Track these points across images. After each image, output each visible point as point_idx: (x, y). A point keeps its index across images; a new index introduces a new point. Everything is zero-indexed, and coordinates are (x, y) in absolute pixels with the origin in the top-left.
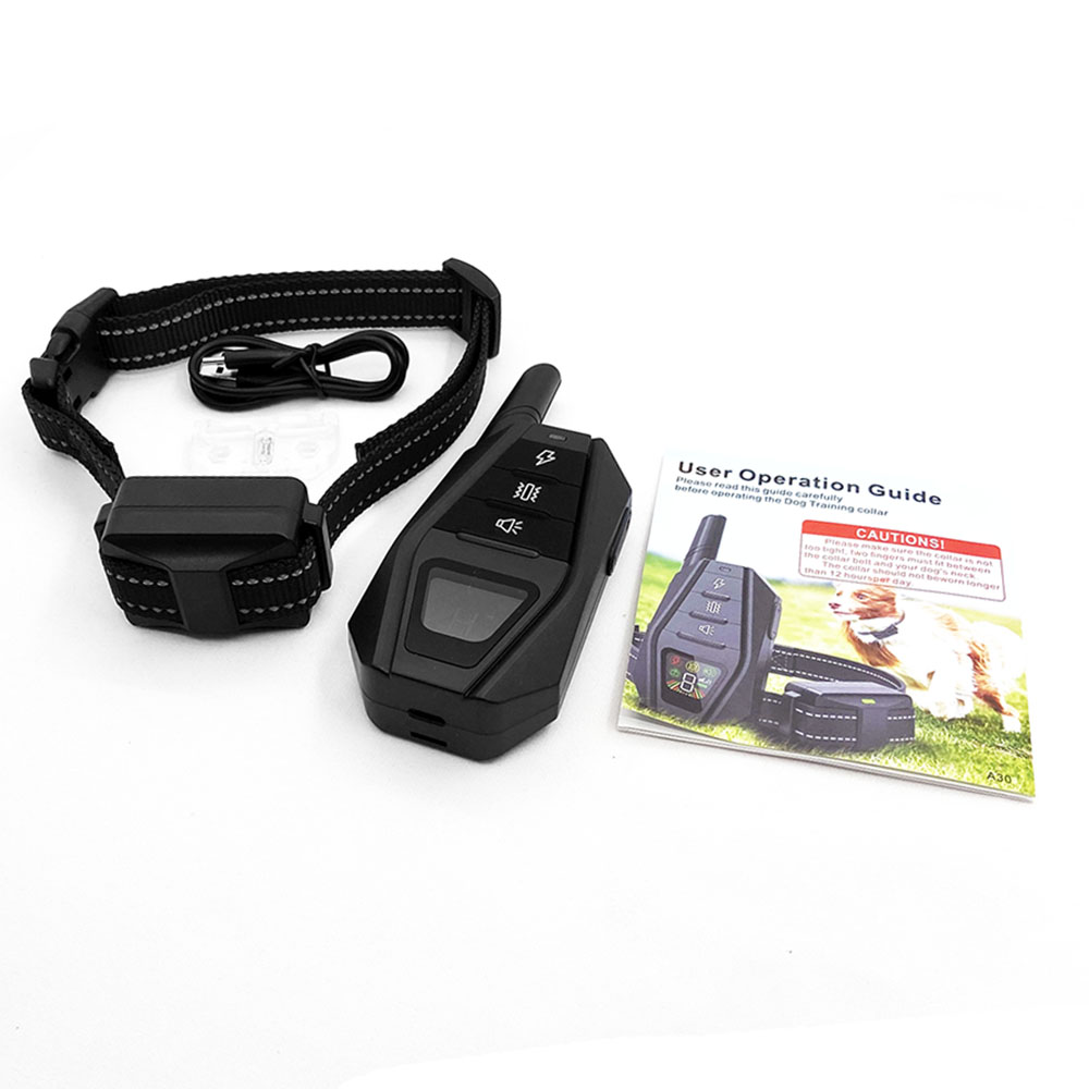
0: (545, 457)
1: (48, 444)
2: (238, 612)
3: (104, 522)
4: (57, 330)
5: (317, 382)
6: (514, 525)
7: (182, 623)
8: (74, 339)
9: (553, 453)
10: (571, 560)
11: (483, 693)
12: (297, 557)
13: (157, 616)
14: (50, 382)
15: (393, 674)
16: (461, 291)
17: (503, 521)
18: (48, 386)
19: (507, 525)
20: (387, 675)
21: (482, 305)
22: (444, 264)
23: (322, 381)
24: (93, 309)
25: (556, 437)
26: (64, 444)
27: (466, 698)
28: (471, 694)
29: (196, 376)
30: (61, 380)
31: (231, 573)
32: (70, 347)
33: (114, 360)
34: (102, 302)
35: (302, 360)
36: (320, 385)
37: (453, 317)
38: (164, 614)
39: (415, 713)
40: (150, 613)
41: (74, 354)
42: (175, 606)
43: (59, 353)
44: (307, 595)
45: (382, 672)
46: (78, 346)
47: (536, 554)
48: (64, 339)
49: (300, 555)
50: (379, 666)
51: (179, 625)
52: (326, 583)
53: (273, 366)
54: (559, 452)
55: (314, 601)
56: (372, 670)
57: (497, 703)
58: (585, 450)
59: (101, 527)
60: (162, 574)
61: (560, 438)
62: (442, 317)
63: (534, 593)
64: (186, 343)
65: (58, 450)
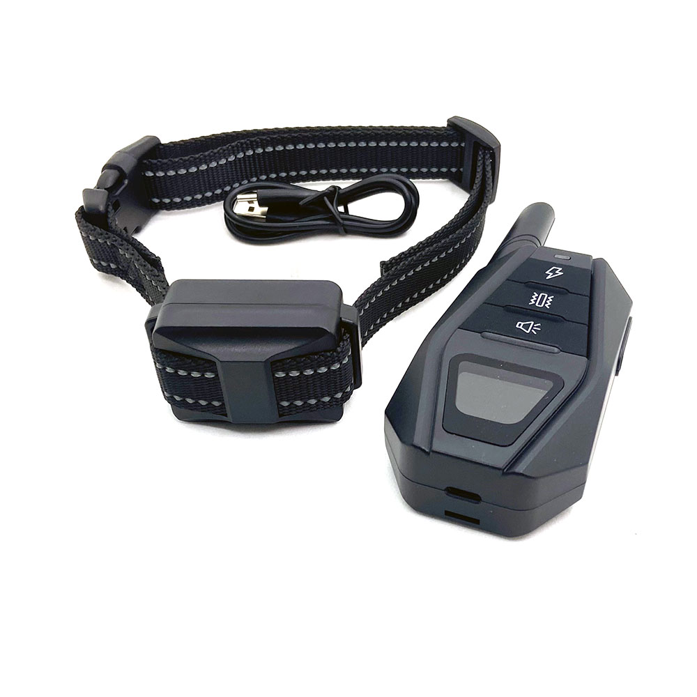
0: (554, 272)
1: (98, 267)
2: (278, 404)
3: (155, 320)
4: (108, 167)
5: (340, 220)
6: (533, 327)
7: (226, 415)
8: (122, 175)
9: (560, 269)
10: (588, 356)
11: (521, 468)
12: (335, 350)
13: (203, 408)
14: (102, 208)
15: (434, 452)
16: (463, 145)
17: (522, 324)
18: (100, 212)
19: (526, 327)
20: (428, 454)
21: (484, 154)
22: (448, 121)
23: (342, 219)
24: (140, 152)
25: (560, 257)
26: (113, 266)
27: (504, 474)
28: (508, 470)
29: (231, 212)
30: (111, 207)
31: (275, 364)
32: (118, 182)
33: (157, 201)
34: (147, 147)
35: (325, 198)
36: (341, 221)
37: (454, 170)
38: (209, 407)
39: (452, 491)
40: (196, 406)
41: (121, 189)
42: (220, 399)
43: (109, 186)
44: (342, 390)
45: (424, 451)
46: (126, 182)
47: (556, 350)
48: (113, 175)
49: (339, 349)
50: (420, 445)
51: (224, 418)
52: (357, 383)
53: (301, 203)
54: (565, 268)
55: (347, 397)
56: (412, 448)
57: (534, 478)
58: (589, 267)
59: (151, 324)
60: (209, 364)
61: (565, 257)
62: (444, 170)
63: (559, 383)
64: (220, 187)
65: (107, 273)
